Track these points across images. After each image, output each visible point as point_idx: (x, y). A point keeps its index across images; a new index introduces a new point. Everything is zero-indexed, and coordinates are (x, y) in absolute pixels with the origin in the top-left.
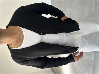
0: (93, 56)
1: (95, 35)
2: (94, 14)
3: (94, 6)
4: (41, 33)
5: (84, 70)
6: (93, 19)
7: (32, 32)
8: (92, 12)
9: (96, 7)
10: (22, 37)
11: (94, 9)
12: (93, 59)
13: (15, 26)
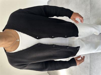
0: (89, 58)
1: (91, 37)
2: (89, 18)
3: (89, 10)
4: (37, 37)
5: (80, 72)
6: (88, 22)
8: (87, 16)
9: (91, 11)
11: (89, 13)
12: (89, 61)
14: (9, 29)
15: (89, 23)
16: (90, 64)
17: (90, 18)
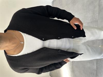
0: (95, 64)
1: (98, 42)
3: (98, 12)
4: (43, 39)
6: (96, 25)
7: (34, 37)
8: (95, 18)
10: (22, 43)
11: (97, 15)
12: (95, 67)
13: (14, 31)
14: (13, 30)
15: (97, 27)
16: (96, 71)
17: (98, 21)
